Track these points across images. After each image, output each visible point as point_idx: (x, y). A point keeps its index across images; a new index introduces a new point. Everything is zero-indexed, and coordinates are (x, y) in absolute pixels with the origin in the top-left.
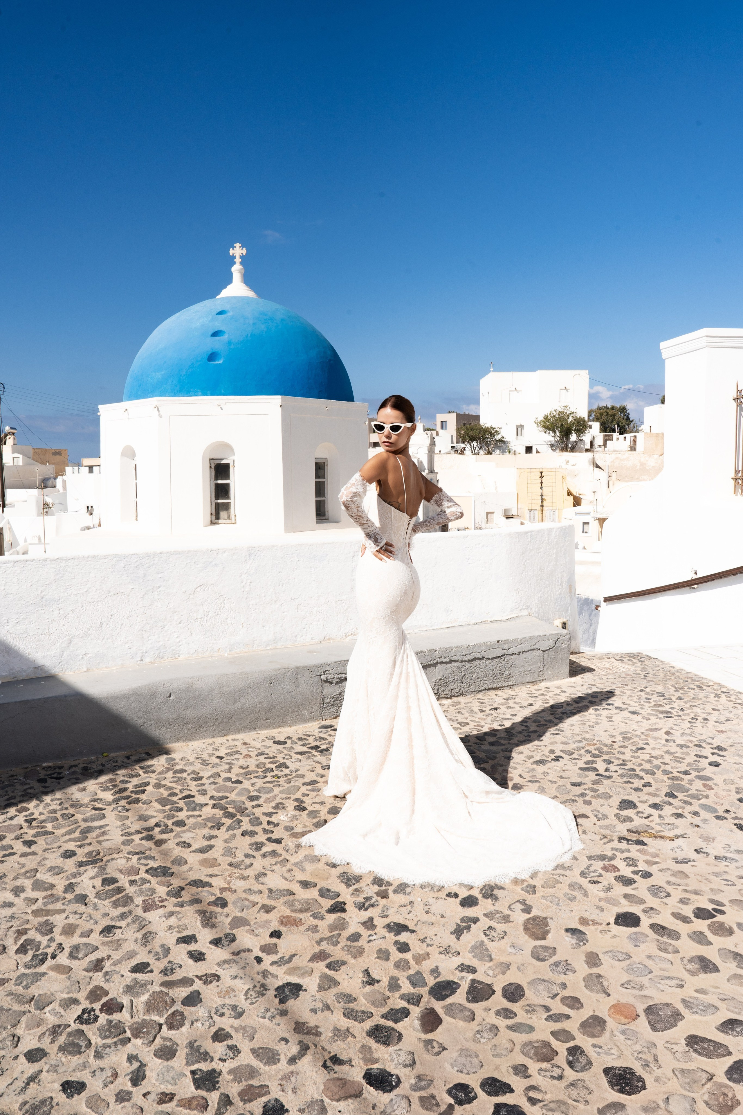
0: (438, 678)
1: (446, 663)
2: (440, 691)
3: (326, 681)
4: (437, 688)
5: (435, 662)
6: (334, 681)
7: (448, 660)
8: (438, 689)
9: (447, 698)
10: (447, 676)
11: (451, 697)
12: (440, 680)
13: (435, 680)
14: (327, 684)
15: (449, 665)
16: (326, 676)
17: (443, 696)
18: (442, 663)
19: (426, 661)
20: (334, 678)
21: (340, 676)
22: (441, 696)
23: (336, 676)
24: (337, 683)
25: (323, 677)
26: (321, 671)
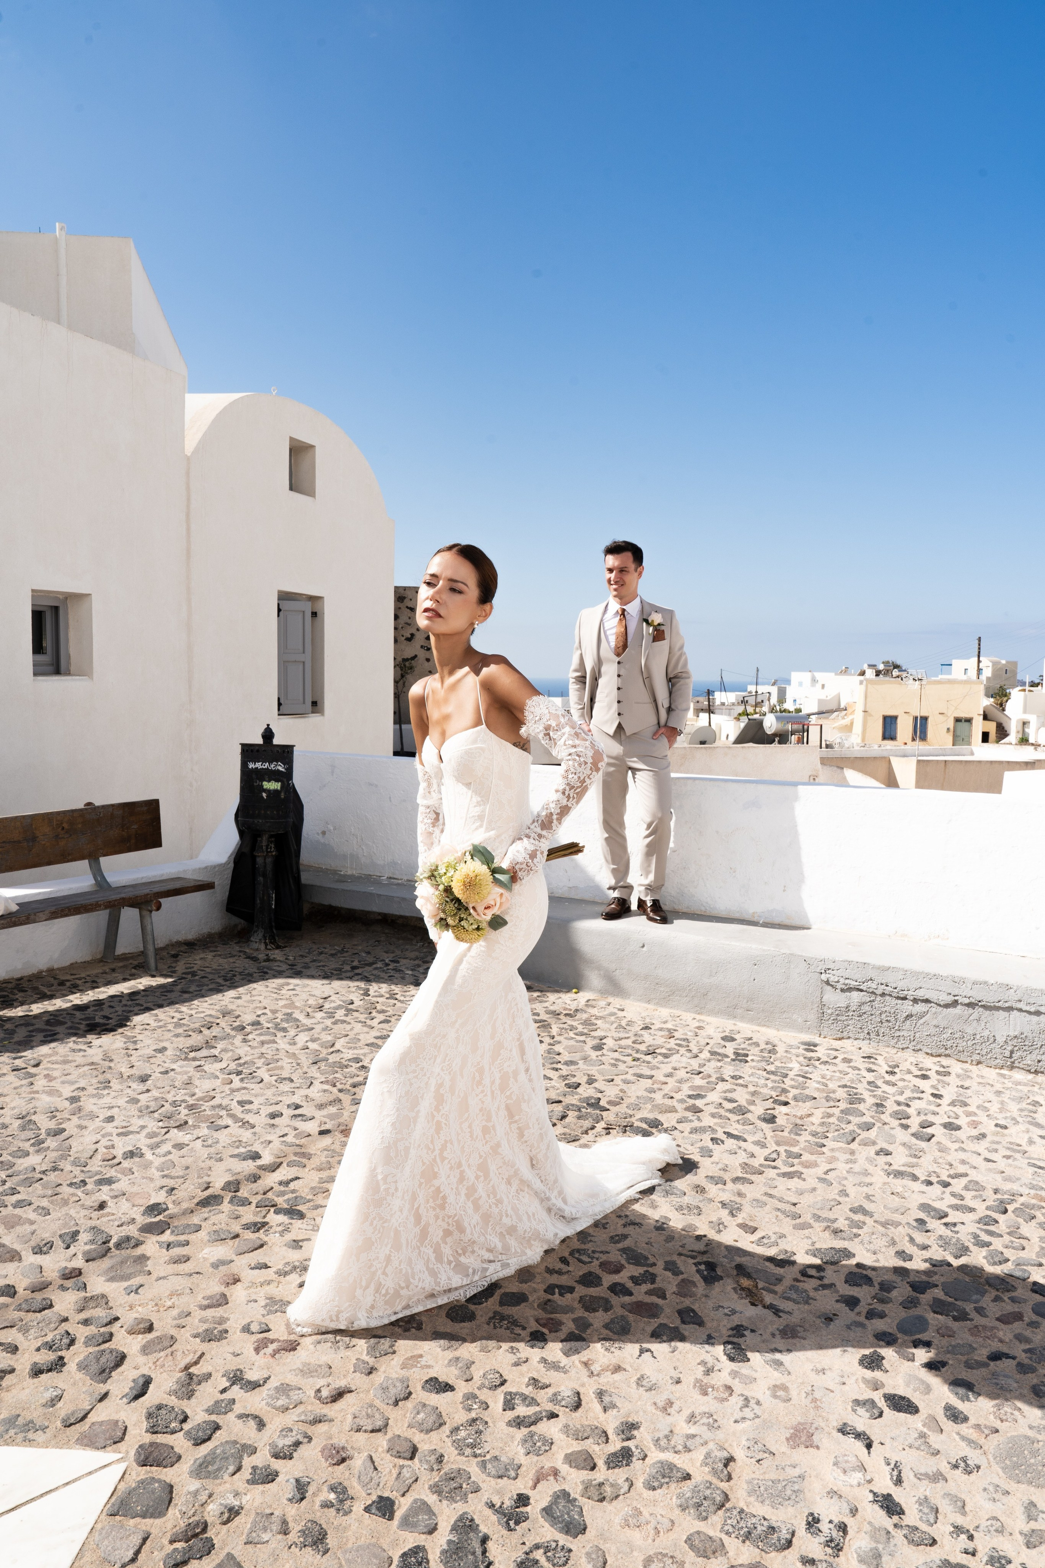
0: (1012, 1034)
1: (1029, 1013)
2: (1016, 1056)
3: (827, 983)
4: (1010, 1048)
5: (1007, 1005)
6: (839, 986)
7: (1033, 1010)
8: (1012, 1052)
9: (1029, 1071)
10: (1030, 1036)
11: (1036, 1072)
12: (1016, 1037)
13: (1005, 1034)
14: (829, 988)
15: (1035, 1018)
16: (828, 975)
17: (1021, 1065)
18: (1020, 1010)
19: (991, 999)
20: (838, 982)
21: (847, 981)
22: (1016, 1064)
23: (842, 981)
24: (842, 990)
25: (824, 977)
26: (822, 967)
